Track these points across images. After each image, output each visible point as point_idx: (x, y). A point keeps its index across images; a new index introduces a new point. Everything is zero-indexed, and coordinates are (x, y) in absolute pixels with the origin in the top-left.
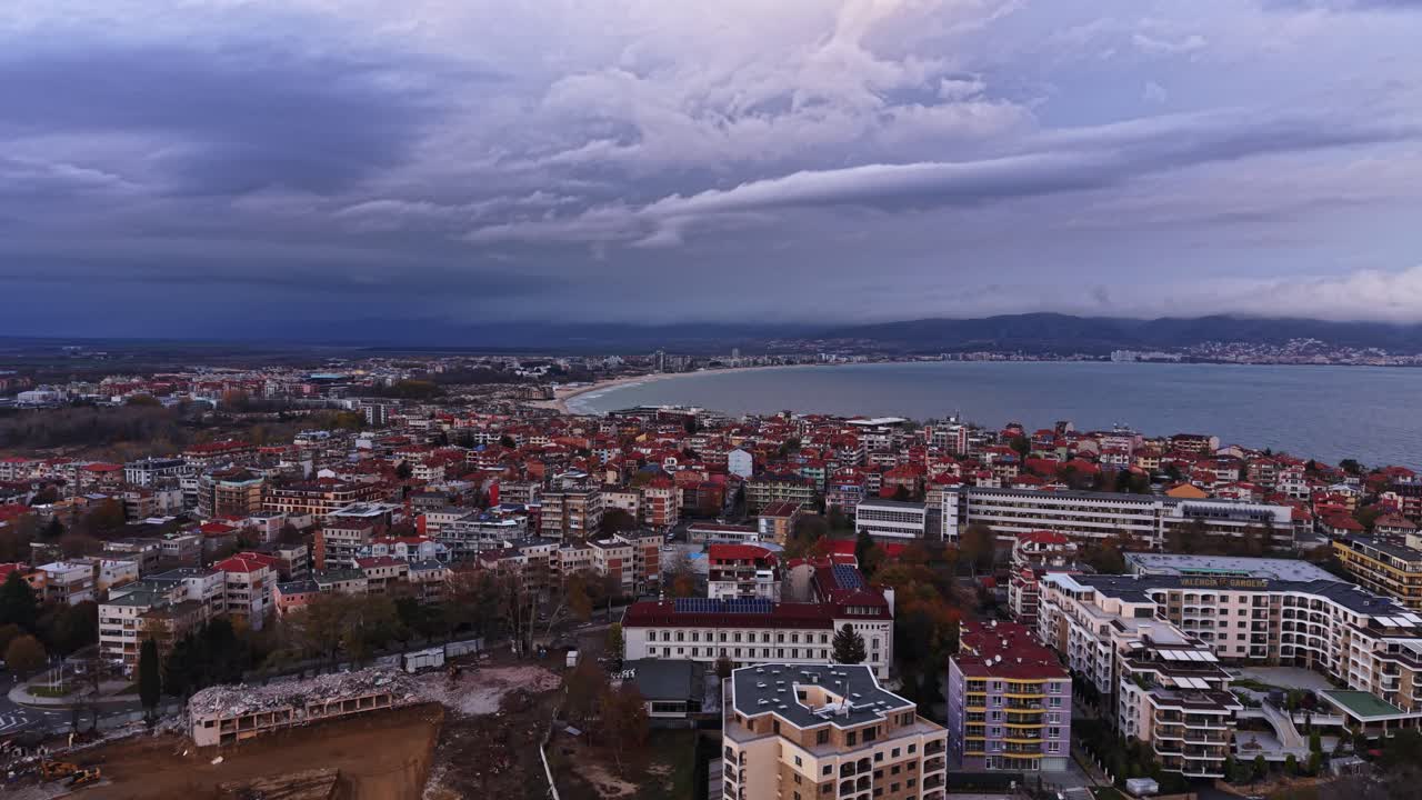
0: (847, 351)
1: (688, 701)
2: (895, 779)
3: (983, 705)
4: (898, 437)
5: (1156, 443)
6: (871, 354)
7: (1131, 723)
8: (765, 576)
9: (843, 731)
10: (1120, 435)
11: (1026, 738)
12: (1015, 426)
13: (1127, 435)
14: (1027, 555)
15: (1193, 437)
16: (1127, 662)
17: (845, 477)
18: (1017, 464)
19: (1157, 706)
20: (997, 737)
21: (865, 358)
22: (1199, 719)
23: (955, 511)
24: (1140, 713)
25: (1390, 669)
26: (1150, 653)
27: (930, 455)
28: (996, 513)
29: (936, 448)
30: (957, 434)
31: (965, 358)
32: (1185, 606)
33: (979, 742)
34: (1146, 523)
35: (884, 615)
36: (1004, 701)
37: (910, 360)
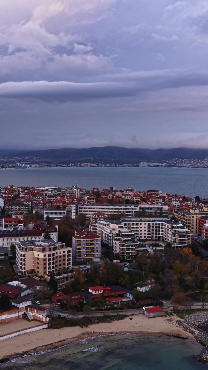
0: (29, 162)
1: (5, 253)
2: (60, 259)
3: (80, 246)
4: (55, 192)
5: (142, 193)
6: (40, 164)
7: (115, 250)
8: (21, 226)
9: (48, 248)
10: (129, 190)
11: (91, 253)
12: (96, 189)
13: (131, 190)
14: (94, 219)
15: (153, 191)
16: (115, 236)
17: (39, 203)
18: (95, 199)
19: (120, 244)
20: (84, 253)
21: (37, 165)
22: (129, 246)
23: (75, 211)
24: (117, 247)
25: (174, 236)
26: (120, 234)
27: (67, 197)
28: (87, 211)
29: (69, 195)
30: (76, 191)
31: (81, 166)
32: (132, 226)
33: (80, 255)
34: (130, 212)
35: (56, 231)
36: (85, 245)
37: (57, 166)
